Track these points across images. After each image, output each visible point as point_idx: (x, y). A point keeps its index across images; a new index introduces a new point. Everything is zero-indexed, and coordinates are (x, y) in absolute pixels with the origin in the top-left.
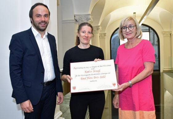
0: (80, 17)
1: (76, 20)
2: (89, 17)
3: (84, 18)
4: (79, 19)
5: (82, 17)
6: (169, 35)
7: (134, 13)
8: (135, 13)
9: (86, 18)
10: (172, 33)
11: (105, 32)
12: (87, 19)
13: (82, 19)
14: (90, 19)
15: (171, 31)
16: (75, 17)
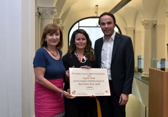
0: (44, 10)
1: (39, 13)
2: (54, 11)
3: (48, 11)
4: (43, 12)
5: (46, 10)
6: (133, 32)
7: (96, 6)
8: (98, 6)
9: (50, 12)
10: (136, 30)
11: (63, 26)
12: (52, 12)
13: (46, 12)
14: (55, 13)
15: (135, 28)
16: (38, 9)
